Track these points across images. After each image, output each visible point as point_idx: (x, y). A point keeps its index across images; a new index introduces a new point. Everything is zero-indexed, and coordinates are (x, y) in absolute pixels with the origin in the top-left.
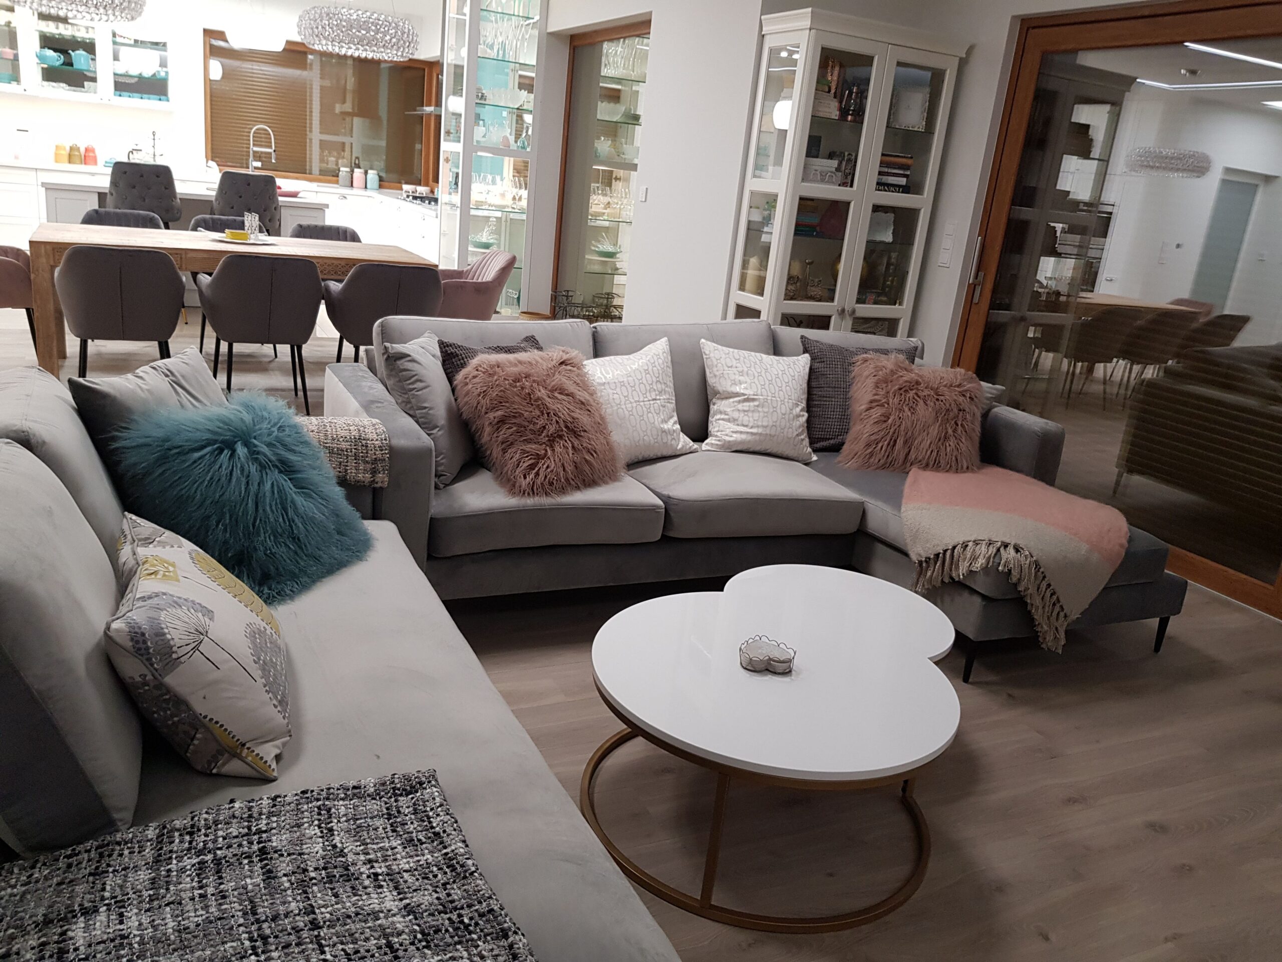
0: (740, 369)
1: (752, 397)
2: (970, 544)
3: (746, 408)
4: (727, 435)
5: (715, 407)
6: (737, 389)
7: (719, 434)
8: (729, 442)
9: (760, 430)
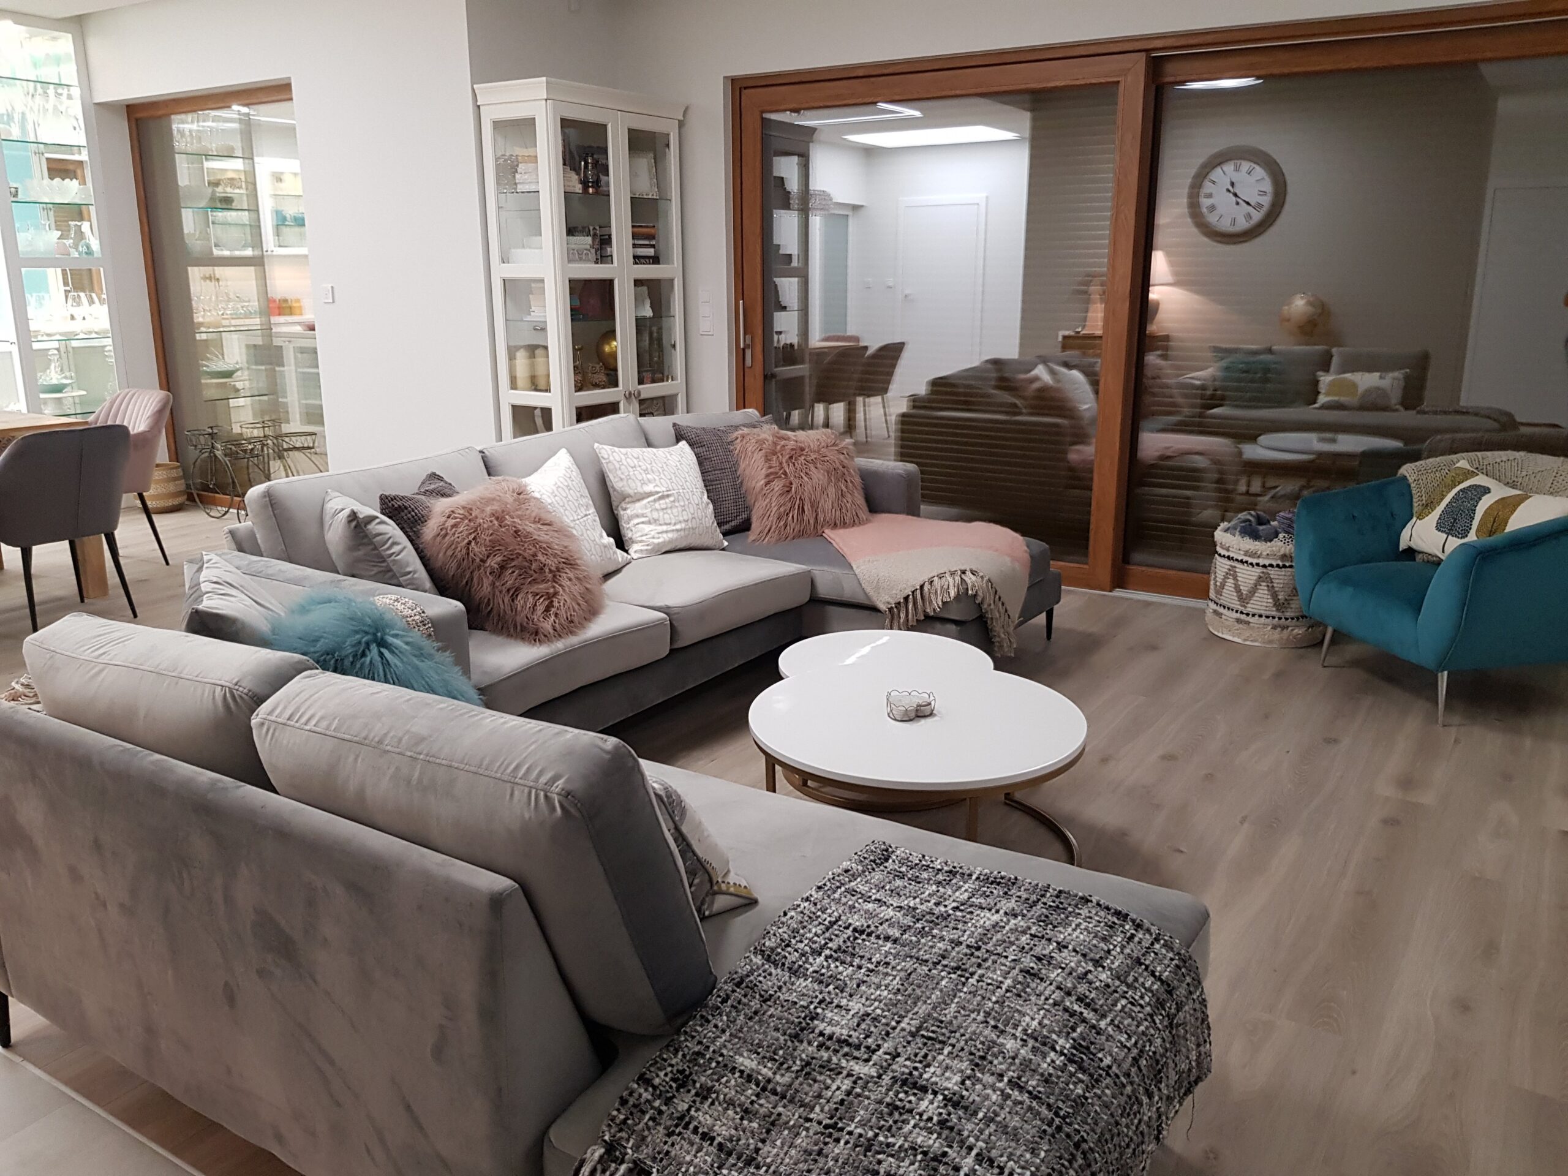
0: (644, 467)
1: (666, 493)
2: (936, 579)
3: (664, 506)
4: (653, 538)
5: (628, 511)
6: (649, 488)
7: (644, 538)
8: (659, 544)
9: (683, 525)
